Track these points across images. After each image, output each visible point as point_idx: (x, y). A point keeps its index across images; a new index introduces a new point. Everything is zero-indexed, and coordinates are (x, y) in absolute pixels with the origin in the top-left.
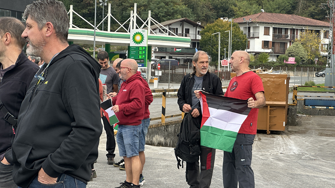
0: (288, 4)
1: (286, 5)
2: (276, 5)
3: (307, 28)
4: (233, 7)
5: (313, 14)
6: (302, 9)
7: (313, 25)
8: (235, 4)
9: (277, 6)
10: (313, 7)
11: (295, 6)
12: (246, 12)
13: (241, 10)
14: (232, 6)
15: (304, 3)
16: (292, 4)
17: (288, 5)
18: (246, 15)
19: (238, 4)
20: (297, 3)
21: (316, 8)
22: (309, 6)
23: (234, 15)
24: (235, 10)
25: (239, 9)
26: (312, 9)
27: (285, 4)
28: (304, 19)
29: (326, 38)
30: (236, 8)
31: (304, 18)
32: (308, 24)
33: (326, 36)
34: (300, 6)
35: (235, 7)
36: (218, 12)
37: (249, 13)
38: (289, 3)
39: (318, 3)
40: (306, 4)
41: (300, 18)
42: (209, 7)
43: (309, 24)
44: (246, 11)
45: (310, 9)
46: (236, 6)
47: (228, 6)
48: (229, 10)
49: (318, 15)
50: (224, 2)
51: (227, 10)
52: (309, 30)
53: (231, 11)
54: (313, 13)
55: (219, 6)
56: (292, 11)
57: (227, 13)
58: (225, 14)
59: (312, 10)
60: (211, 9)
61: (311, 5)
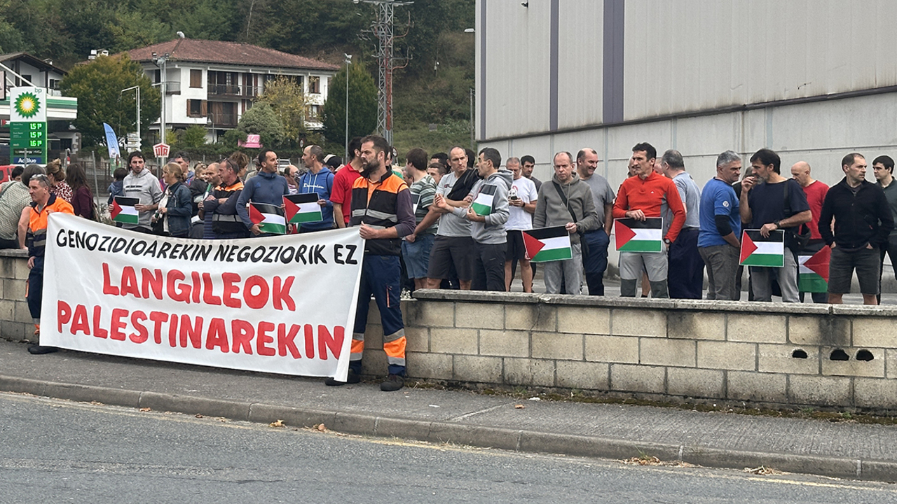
0: (223, 19)
1: (219, 22)
2: (200, 22)
3: (280, 72)
4: (111, 25)
5: (276, 42)
6: (254, 30)
7: (289, 65)
8: (114, 18)
9: (202, 24)
10: (277, 26)
11: (237, 24)
12: (140, 38)
13: (129, 32)
14: (108, 23)
15: (256, 18)
16: (231, 20)
17: (225, 22)
18: (140, 43)
19: (121, 19)
20: (242, 16)
21: (282, 29)
22: (268, 24)
23: (114, 43)
24: (116, 33)
25: (124, 31)
26: (274, 29)
27: (218, 19)
28: (268, 54)
29: (314, 92)
30: (117, 28)
31: (267, 50)
32: (277, 63)
33: (314, 88)
34: (249, 24)
35: (116, 26)
36: (77, 37)
37: (147, 40)
38: (225, 17)
39: (286, 17)
40: (261, 20)
41: (258, 50)
42: (58, 26)
43: (281, 64)
44: (139, 34)
45: (270, 30)
46: (116, 23)
47: (99, 24)
48: (102, 31)
49: (287, 42)
50: (90, 15)
51: (97, 32)
52: (284, 76)
53: (106, 34)
54: (277, 40)
55: (79, 23)
56: (232, 34)
57: (98, 39)
58: (95, 41)
59: (275, 33)
60: (62, 30)
61: (273, 22)
